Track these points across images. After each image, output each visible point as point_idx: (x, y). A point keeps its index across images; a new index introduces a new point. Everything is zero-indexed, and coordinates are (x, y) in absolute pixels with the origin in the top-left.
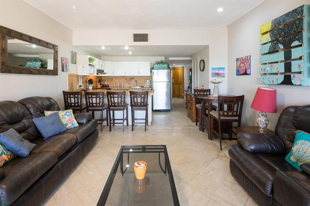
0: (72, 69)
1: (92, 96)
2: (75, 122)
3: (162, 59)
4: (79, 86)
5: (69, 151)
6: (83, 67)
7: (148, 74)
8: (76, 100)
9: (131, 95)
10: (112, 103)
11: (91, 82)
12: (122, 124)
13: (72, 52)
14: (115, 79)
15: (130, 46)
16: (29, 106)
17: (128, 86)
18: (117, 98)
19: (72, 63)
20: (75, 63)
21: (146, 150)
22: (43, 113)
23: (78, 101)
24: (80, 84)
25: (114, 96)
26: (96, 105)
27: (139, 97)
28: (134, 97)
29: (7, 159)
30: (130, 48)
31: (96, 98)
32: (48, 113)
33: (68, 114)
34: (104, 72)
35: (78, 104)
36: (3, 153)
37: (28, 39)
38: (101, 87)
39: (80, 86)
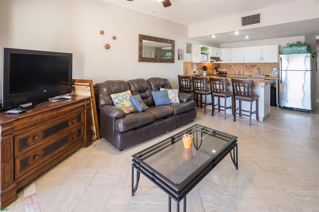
0: (187, 57)
1: (197, 81)
2: (178, 99)
3: (302, 39)
4: (193, 71)
5: (165, 117)
6: (196, 55)
7: (276, 60)
8: (186, 83)
9: (233, 83)
10: (214, 89)
11: (205, 68)
12: (224, 112)
13: (187, 43)
14: (234, 66)
15: (240, 31)
16: (151, 83)
17: (249, 74)
18: (218, 85)
19: (187, 52)
20: (190, 53)
21: (217, 135)
22: (159, 89)
23: (188, 84)
24: (195, 70)
25: (216, 82)
26: (201, 89)
27: (242, 86)
28: (236, 85)
29: (132, 111)
30: (240, 33)
31: (201, 82)
32: (162, 89)
33: (174, 92)
34: (220, 59)
35: (188, 87)
36: (131, 106)
37: (154, 39)
38: (218, 74)
39: (195, 72)
